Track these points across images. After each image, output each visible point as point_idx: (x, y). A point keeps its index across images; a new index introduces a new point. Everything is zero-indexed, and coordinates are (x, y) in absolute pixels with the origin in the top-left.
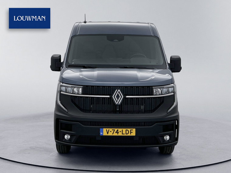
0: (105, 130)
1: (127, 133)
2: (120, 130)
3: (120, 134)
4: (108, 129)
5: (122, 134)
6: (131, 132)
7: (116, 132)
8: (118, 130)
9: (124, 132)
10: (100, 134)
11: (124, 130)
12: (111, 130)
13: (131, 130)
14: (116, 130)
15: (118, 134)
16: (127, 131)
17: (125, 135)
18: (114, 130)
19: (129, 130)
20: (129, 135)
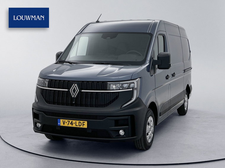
0: (61, 120)
1: (80, 125)
2: (74, 121)
3: (74, 126)
4: (64, 120)
5: (76, 125)
6: (83, 125)
7: (71, 124)
8: (72, 122)
9: (77, 124)
10: (58, 124)
11: (78, 122)
12: (66, 121)
13: (83, 122)
14: (71, 121)
15: (72, 125)
16: (80, 123)
17: (78, 127)
18: (69, 121)
19: (82, 122)
20: (82, 127)
